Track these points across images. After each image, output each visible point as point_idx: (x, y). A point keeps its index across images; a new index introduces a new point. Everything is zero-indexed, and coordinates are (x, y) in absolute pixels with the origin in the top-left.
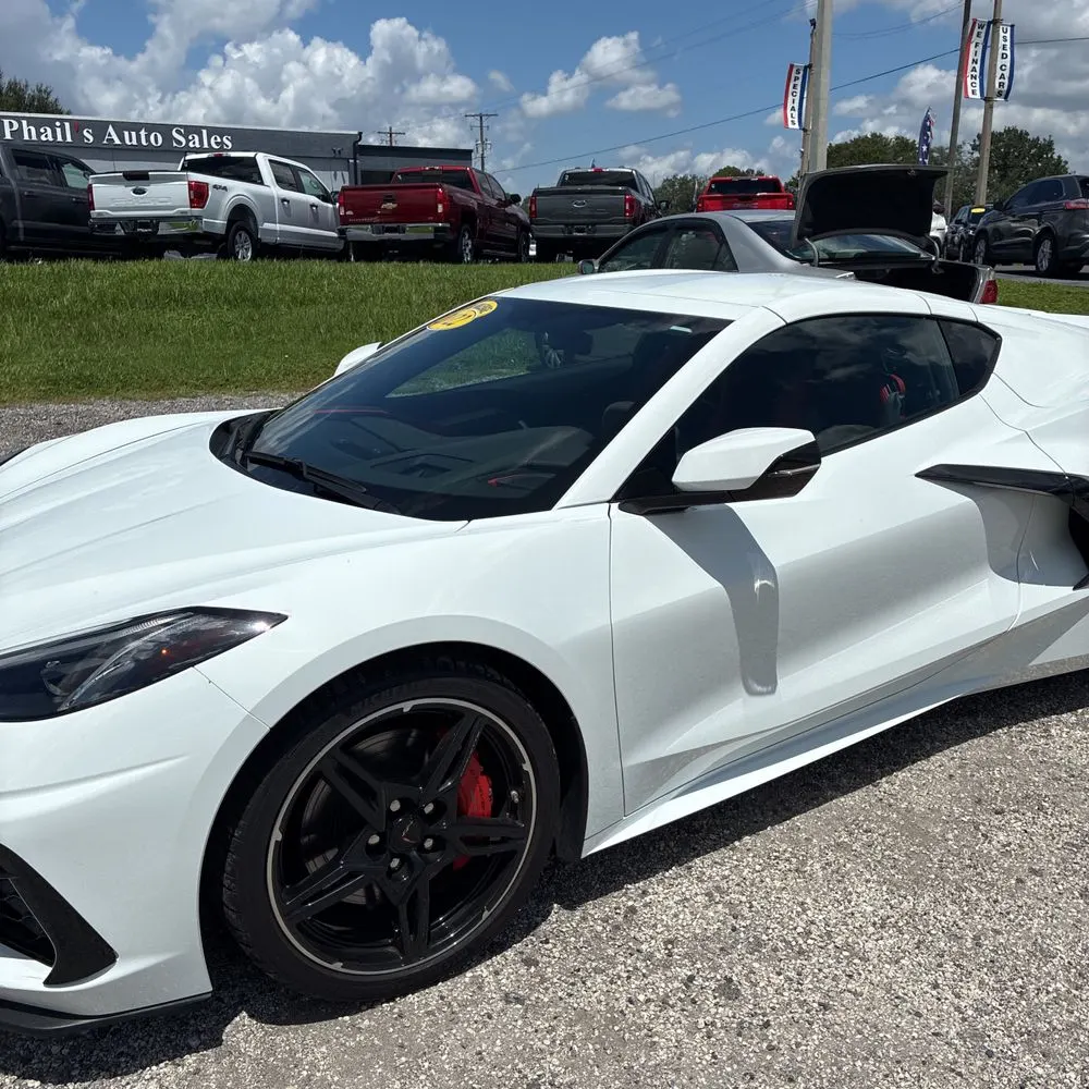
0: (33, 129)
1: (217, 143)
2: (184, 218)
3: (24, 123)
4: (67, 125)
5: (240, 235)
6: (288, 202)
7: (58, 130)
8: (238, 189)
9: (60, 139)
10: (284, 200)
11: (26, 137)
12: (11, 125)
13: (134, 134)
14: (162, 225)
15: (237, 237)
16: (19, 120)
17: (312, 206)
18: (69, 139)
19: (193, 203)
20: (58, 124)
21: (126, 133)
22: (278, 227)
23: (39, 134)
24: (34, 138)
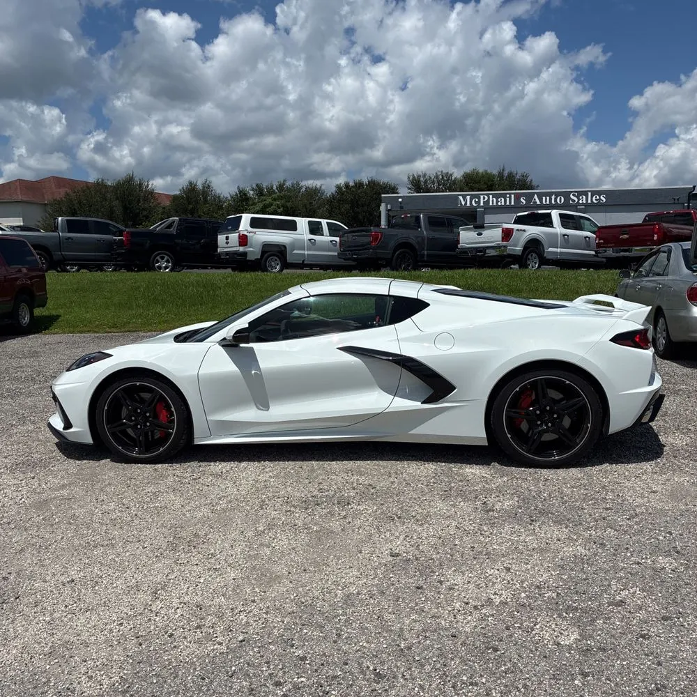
0: (495, 199)
1: (596, 200)
2: (498, 247)
3: (491, 196)
4: (513, 196)
5: (532, 255)
6: (568, 236)
7: (508, 199)
8: (533, 231)
9: (508, 203)
10: (564, 235)
11: (491, 204)
12: (484, 198)
13: (548, 198)
14: (487, 251)
15: (530, 256)
16: (488, 195)
17: (586, 238)
18: (513, 203)
19: (503, 239)
20: (508, 196)
21: (544, 198)
22: (559, 250)
23: (497, 202)
24: (495, 204)
